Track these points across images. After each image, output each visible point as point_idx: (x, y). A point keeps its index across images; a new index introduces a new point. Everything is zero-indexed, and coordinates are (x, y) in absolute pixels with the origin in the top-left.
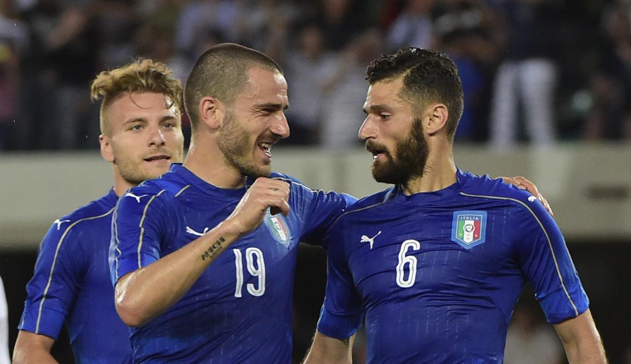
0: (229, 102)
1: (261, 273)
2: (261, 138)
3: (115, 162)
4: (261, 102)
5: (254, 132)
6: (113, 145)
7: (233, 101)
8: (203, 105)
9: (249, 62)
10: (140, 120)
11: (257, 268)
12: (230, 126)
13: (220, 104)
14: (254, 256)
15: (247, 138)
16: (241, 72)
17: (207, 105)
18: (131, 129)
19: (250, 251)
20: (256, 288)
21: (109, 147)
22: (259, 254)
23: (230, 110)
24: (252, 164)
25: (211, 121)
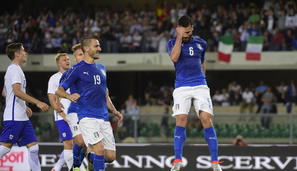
0: (89, 46)
1: (99, 80)
2: (96, 52)
3: (76, 61)
4: (95, 45)
5: (95, 51)
6: (76, 58)
7: (90, 46)
8: (85, 48)
9: (91, 39)
10: (81, 54)
11: (98, 79)
12: (90, 51)
13: (88, 47)
14: (98, 77)
15: (94, 52)
16: (90, 41)
17: (86, 48)
18: (79, 55)
19: (97, 76)
20: (99, 83)
21: (75, 59)
22: (99, 76)
23: (90, 48)
24: (96, 56)
25: (87, 51)
